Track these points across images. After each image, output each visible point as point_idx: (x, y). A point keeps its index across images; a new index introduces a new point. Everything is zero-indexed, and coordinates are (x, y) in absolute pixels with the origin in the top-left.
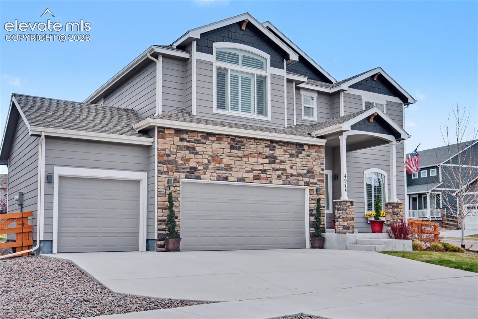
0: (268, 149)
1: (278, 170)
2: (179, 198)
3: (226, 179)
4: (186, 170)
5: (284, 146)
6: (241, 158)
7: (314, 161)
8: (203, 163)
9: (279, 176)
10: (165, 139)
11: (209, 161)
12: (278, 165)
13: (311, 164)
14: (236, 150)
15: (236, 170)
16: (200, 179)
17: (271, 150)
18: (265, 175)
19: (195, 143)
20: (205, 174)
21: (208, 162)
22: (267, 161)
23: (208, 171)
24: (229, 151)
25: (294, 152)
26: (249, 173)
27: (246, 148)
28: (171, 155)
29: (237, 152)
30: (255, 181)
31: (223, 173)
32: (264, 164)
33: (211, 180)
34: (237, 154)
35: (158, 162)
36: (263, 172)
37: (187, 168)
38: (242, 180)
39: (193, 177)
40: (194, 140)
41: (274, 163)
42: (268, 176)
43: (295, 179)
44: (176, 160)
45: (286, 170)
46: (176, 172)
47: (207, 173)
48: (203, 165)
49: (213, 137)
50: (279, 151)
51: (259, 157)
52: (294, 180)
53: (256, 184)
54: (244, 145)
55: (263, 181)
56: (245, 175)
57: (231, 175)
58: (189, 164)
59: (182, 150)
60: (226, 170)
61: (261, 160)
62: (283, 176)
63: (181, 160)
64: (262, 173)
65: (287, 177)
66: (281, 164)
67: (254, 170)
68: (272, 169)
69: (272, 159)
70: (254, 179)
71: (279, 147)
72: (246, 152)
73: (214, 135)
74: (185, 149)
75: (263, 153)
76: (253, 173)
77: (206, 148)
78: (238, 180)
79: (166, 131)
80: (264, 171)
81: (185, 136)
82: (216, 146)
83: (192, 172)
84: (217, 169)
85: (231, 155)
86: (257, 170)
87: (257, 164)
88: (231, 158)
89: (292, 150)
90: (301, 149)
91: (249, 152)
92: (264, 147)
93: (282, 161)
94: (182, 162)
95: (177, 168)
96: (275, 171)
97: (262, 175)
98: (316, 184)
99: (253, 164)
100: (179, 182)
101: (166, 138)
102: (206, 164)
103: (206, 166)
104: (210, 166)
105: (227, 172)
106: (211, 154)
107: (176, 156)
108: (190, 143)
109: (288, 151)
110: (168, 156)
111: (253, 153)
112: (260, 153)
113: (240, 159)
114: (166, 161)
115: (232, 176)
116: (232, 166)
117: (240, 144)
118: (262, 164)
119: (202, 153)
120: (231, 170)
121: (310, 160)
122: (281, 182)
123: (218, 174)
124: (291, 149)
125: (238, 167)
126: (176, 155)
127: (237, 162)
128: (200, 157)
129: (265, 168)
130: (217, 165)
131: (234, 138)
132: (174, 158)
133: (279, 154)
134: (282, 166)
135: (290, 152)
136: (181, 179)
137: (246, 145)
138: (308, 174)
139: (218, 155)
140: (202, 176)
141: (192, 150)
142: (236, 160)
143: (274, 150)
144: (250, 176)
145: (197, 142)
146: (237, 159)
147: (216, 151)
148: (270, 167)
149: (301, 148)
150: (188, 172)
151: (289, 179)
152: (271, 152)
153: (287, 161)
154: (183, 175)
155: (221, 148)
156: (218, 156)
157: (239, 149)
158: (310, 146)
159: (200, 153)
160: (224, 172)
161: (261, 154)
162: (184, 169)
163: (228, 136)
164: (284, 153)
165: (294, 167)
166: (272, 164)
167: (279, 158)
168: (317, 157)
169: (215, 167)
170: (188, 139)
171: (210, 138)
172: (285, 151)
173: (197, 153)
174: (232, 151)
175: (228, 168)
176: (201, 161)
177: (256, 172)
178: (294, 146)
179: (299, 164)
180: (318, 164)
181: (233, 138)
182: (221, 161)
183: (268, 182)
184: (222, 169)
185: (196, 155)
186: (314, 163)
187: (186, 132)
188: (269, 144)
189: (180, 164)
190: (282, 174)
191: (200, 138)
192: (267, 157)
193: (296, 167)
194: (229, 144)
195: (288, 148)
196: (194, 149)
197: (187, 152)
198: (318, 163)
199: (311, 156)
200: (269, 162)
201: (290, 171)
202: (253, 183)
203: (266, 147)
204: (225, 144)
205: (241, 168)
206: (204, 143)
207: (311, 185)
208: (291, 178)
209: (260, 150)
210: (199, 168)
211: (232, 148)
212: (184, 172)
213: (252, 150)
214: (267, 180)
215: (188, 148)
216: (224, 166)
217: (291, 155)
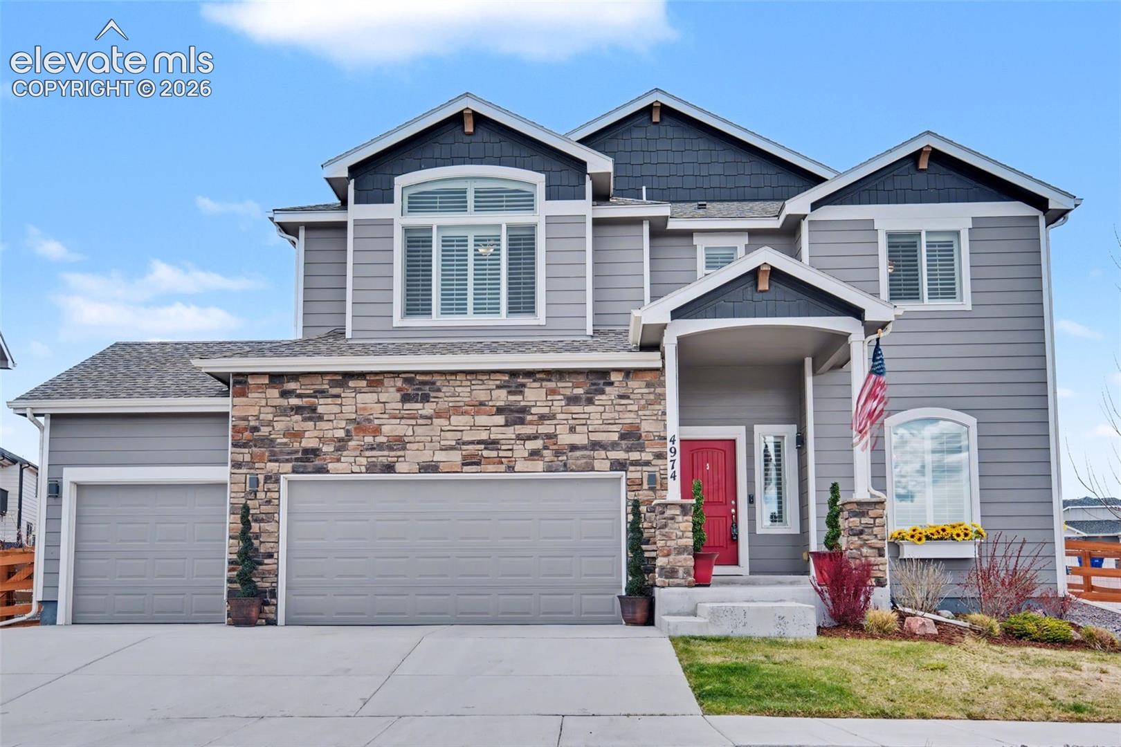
0: (503, 393)
1: (535, 437)
2: (276, 515)
3: (389, 468)
4: (294, 457)
5: (550, 380)
6: (431, 418)
7: (643, 408)
8: (332, 440)
9: (535, 454)
10: (248, 397)
11: (348, 432)
12: (531, 426)
13: (632, 415)
14: (416, 402)
15: (415, 446)
16: (328, 472)
17: (510, 393)
18: (494, 454)
19: (316, 397)
20: (339, 460)
21: (347, 436)
22: (500, 420)
23: (345, 453)
24: (399, 405)
25: (580, 391)
26: (451, 452)
27: (440, 394)
28: (262, 428)
29: (419, 406)
30: (466, 468)
31: (383, 457)
32: (492, 428)
33: (352, 473)
34: (420, 412)
35: (234, 445)
36: (490, 446)
37: (297, 452)
38: (430, 467)
39: (310, 470)
40: (315, 392)
41: (522, 422)
42: (502, 454)
43: (583, 457)
44: (272, 436)
45: (556, 436)
46: (270, 461)
47: (343, 459)
48: (334, 441)
49: (356, 382)
50: (534, 395)
51: (478, 413)
52: (577, 459)
53: (470, 474)
54: (439, 390)
55: (489, 466)
56: (440, 456)
57: (402, 459)
58: (300, 443)
59: (287, 416)
60: (391, 449)
61: (482, 420)
62: (546, 452)
63: (282, 436)
64: (485, 449)
65: (558, 453)
66: (543, 424)
67: (464, 443)
68: (514, 437)
69: (516, 415)
70: (463, 464)
71: (537, 385)
72: (443, 405)
73: (361, 375)
74: (293, 413)
75: (490, 404)
76: (461, 449)
77: (341, 405)
78: (420, 469)
79: (250, 381)
80: (491, 444)
81: (292, 386)
82: (368, 399)
83: (308, 460)
84: (367, 449)
85: (405, 416)
86: (472, 443)
87: (472, 428)
88: (403, 421)
89: (573, 387)
90: (602, 382)
91: (451, 404)
92: (491, 390)
93: (542, 418)
94: (285, 440)
95: (273, 454)
96: (522, 442)
97: (486, 453)
98: (647, 463)
99: (462, 431)
100: (277, 481)
101: (250, 395)
102: (340, 440)
103: (341, 445)
104: (350, 443)
105: (392, 454)
106: (354, 416)
107: (271, 429)
108: (304, 400)
109: (562, 391)
110: (256, 429)
111: (462, 404)
112: (482, 404)
113: (429, 422)
114: (251, 441)
115: (405, 461)
116: (407, 439)
117: (427, 387)
118: (487, 428)
119: (332, 417)
120: (404, 449)
121: (629, 408)
122: (540, 465)
123: (370, 460)
124: (570, 384)
125: (423, 439)
126: (273, 426)
127: (419, 430)
128: (329, 425)
129: (492, 437)
130: (369, 439)
131: (413, 375)
132: (267, 434)
133: (536, 401)
134: (543, 429)
135: (568, 392)
136: (282, 476)
137: (444, 389)
138: (623, 442)
139: (371, 417)
140: (330, 466)
141: (311, 413)
142: (417, 425)
143: (521, 393)
144: (456, 457)
145: (319, 395)
146: (420, 421)
147: (365, 409)
148: (510, 432)
149: (600, 379)
150: (297, 460)
151: (565, 458)
152: (512, 398)
153: (559, 416)
154: (288, 467)
155: (379, 402)
156: (369, 420)
157: (425, 399)
158: (628, 373)
159: (326, 417)
160: (386, 453)
161: (485, 405)
162: (289, 454)
163: (396, 374)
164: (549, 398)
165: (578, 429)
166: (516, 426)
167: (534, 410)
168: (652, 397)
169: (363, 443)
170: (298, 392)
171: (351, 384)
172: (553, 392)
173: (320, 418)
174: (407, 406)
175: (399, 443)
176: (329, 434)
177: (470, 447)
178: (581, 379)
179: (595, 422)
180: (656, 415)
181: (409, 377)
182: (377, 431)
183: (503, 468)
184: (380, 447)
185: (317, 423)
186: (640, 413)
187: (295, 376)
188: (505, 381)
189: (281, 444)
190: (546, 448)
191: (327, 387)
192: (500, 411)
193: (586, 427)
194: (399, 390)
195: (560, 385)
196: (314, 410)
197: (298, 417)
198: (656, 412)
199: (632, 396)
200: (506, 421)
201: (565, 439)
202: (462, 472)
203: (498, 387)
204: (390, 394)
205: (430, 440)
206: (338, 396)
207: (631, 468)
208: (570, 454)
209: (482, 396)
210: (325, 449)
211: (406, 398)
212: (288, 461)
213: (458, 399)
214: (502, 463)
215: (298, 410)
216: (385, 441)
217: (572, 400)
